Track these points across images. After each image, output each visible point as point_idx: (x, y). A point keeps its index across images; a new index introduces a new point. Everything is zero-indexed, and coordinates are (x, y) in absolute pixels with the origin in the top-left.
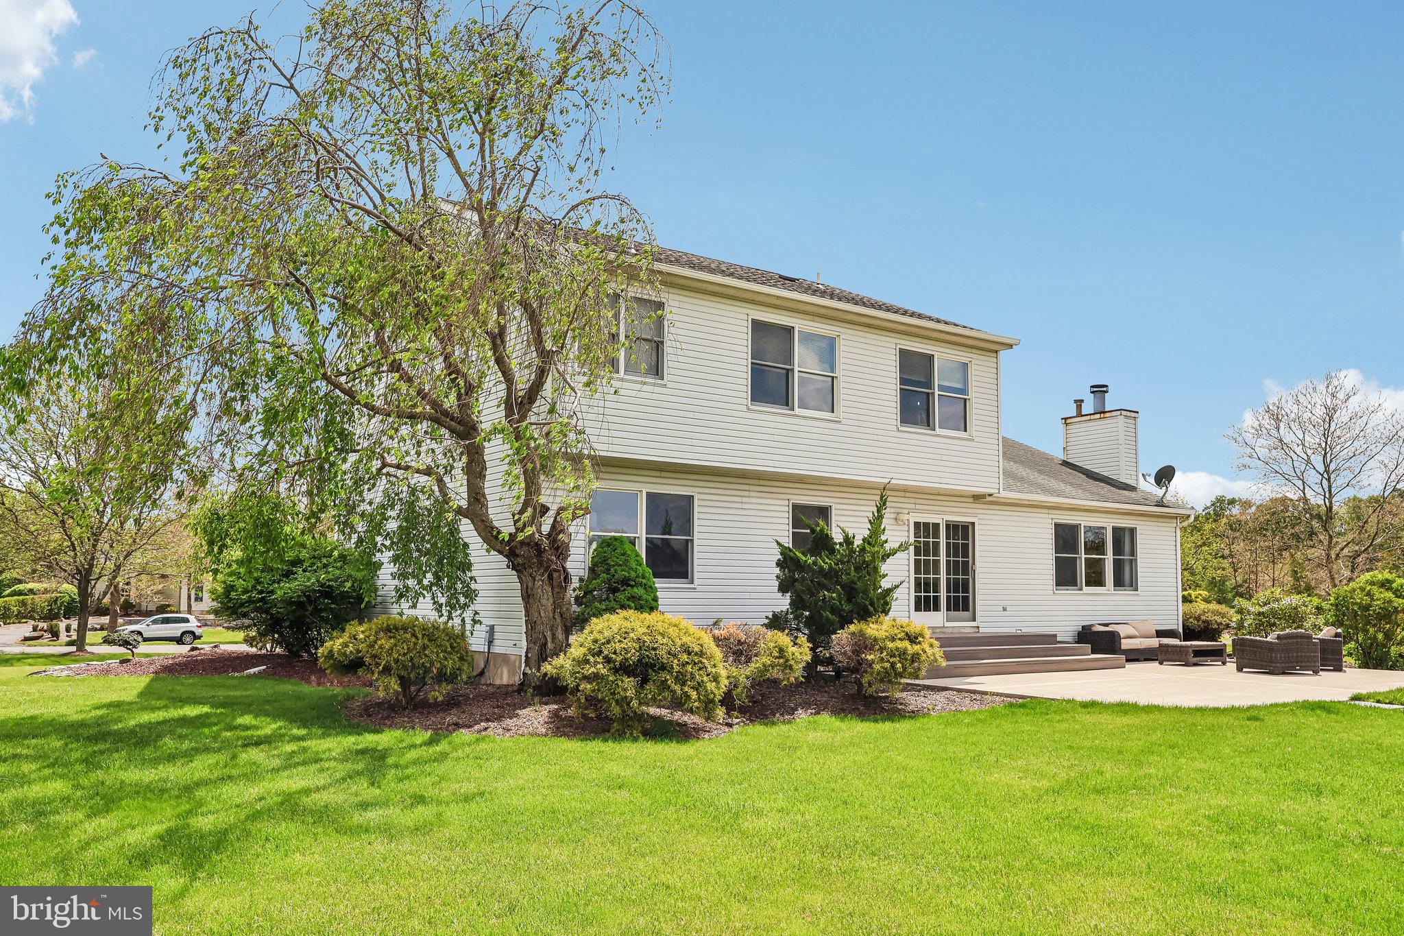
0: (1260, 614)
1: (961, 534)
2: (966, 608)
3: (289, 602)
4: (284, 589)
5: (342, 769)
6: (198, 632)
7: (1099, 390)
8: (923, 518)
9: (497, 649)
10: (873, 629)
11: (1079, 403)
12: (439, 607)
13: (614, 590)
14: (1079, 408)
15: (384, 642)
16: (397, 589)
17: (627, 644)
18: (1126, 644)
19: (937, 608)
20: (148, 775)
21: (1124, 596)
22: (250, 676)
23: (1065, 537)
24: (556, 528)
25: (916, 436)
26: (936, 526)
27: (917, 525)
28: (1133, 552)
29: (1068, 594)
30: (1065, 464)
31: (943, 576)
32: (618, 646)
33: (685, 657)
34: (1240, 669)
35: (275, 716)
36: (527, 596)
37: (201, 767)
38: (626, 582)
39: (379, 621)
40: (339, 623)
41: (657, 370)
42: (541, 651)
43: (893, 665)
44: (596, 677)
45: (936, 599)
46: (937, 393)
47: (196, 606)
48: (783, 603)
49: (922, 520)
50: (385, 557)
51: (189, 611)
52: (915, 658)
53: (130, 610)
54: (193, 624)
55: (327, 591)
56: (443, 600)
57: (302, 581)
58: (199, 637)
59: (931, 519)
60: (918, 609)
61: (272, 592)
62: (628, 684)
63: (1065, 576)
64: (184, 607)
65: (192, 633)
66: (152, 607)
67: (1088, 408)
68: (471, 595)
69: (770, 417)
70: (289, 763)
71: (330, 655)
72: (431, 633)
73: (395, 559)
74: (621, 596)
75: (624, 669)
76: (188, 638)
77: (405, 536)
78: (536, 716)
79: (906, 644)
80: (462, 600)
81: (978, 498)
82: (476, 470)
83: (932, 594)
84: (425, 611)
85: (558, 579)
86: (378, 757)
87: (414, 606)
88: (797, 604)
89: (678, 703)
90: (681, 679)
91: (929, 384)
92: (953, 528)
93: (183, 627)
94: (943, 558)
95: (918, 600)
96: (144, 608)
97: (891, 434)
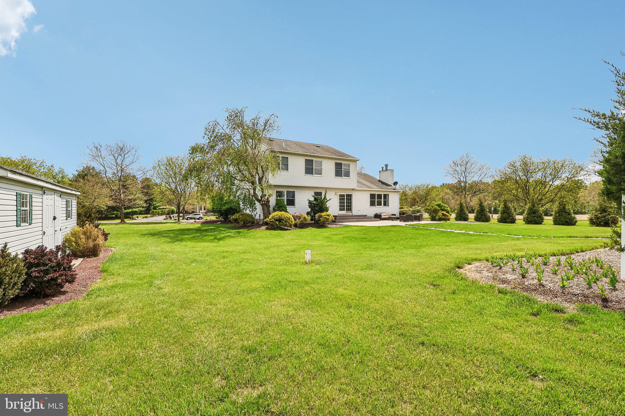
0: (412, 211)
1: (349, 197)
2: (350, 210)
3: (225, 210)
4: (224, 208)
5: (234, 233)
6: (203, 217)
7: (386, 166)
8: (341, 194)
9: (261, 218)
10: (323, 214)
11: (383, 168)
12: (250, 211)
13: (279, 208)
14: (383, 169)
15: (241, 216)
16: (243, 208)
17: (277, 216)
18: (383, 217)
19: (344, 210)
20: (209, 234)
21: (386, 208)
22: (218, 224)
23: (372, 196)
24: (268, 199)
25: (339, 178)
26: (344, 195)
27: (340, 195)
28: (388, 199)
29: (373, 207)
30: (379, 181)
31: (345, 204)
32: (276, 217)
33: (287, 218)
34: (400, 221)
35: (225, 228)
36: (263, 209)
37: (216, 233)
38: (281, 207)
39: (240, 213)
40: (233, 214)
41: (287, 170)
42: (265, 217)
43: (324, 220)
44: (272, 221)
45: (344, 209)
46: (343, 170)
47: (201, 211)
48: (309, 210)
50: (241, 203)
51: (199, 212)
52: (328, 219)
53: (187, 212)
54: (201, 215)
55: (231, 208)
56: (251, 210)
57: (227, 206)
58: (203, 218)
59: (343, 194)
60: (340, 210)
61: (222, 209)
62: (277, 222)
63: (372, 204)
64: (198, 211)
65: (201, 217)
66: (191, 212)
67: (384, 169)
68: (256, 209)
69: (309, 176)
70: (227, 233)
71: (232, 219)
72: (248, 215)
73: (243, 203)
74: (280, 209)
75: (277, 220)
76: (200, 219)
77: (244, 199)
78: (264, 228)
79: (327, 216)
80: (254, 210)
81: (353, 189)
82: (254, 189)
84: (248, 212)
85: (269, 207)
86: (240, 232)
87: (246, 211)
88: (312, 210)
89: (286, 225)
90: (286, 222)
91: (342, 169)
92: (348, 195)
93: (199, 216)
94: (345, 201)
95: (340, 209)
96: (189, 212)
97: (333, 178)
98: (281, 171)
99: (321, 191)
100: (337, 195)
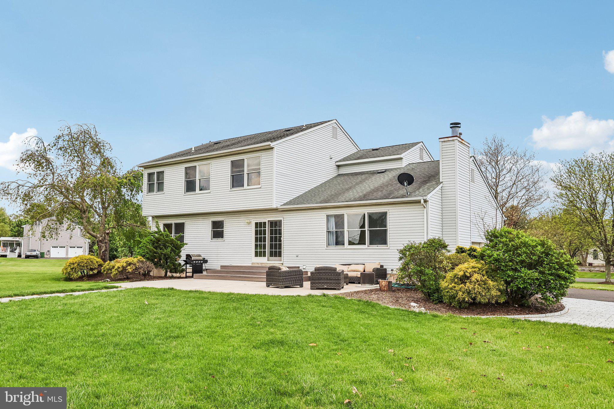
1: (276, 226)
2: (278, 256)
19: (265, 256)
21: (376, 250)
25: (237, 191)
26: (265, 223)
27: (256, 223)
29: (335, 249)
31: (268, 243)
45: (265, 252)
46: (246, 173)
49: (259, 221)
59: (262, 221)
60: (256, 256)
69: (190, 196)
83: (262, 250)
92: (272, 224)
94: (268, 236)
95: (256, 253)
97: (227, 193)
98: (155, 193)
99: (222, 218)
100: (250, 225)
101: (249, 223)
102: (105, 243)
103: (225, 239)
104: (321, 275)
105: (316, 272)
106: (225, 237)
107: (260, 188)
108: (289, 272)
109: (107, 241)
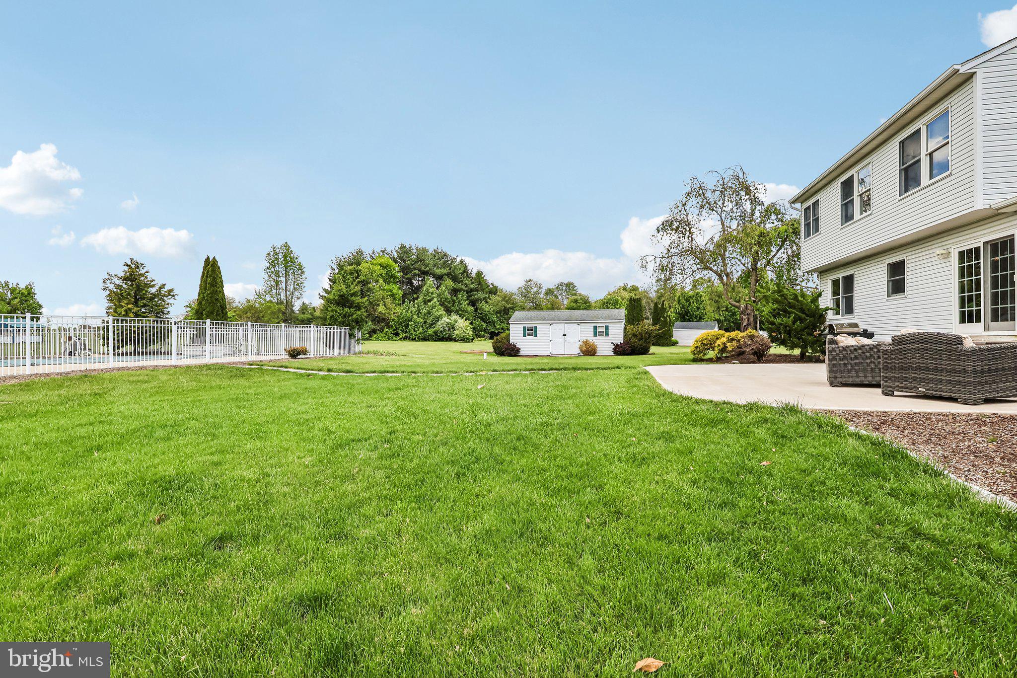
19: (978, 320)
25: (910, 197)
26: (978, 250)
27: (962, 253)
45: (979, 312)
46: (923, 155)
49: (965, 249)
59: (973, 245)
60: (962, 321)
83: (974, 309)
95: (962, 314)
97: (897, 205)
98: (812, 236)
99: (901, 256)
100: (948, 260)
101: (947, 255)
102: (748, 314)
103: (908, 293)
104: (909, 356)
105: (895, 347)
106: (908, 289)
107: (950, 175)
108: (855, 350)
109: (749, 312)
